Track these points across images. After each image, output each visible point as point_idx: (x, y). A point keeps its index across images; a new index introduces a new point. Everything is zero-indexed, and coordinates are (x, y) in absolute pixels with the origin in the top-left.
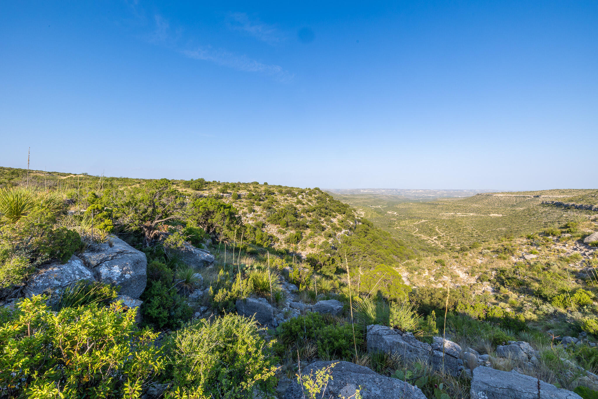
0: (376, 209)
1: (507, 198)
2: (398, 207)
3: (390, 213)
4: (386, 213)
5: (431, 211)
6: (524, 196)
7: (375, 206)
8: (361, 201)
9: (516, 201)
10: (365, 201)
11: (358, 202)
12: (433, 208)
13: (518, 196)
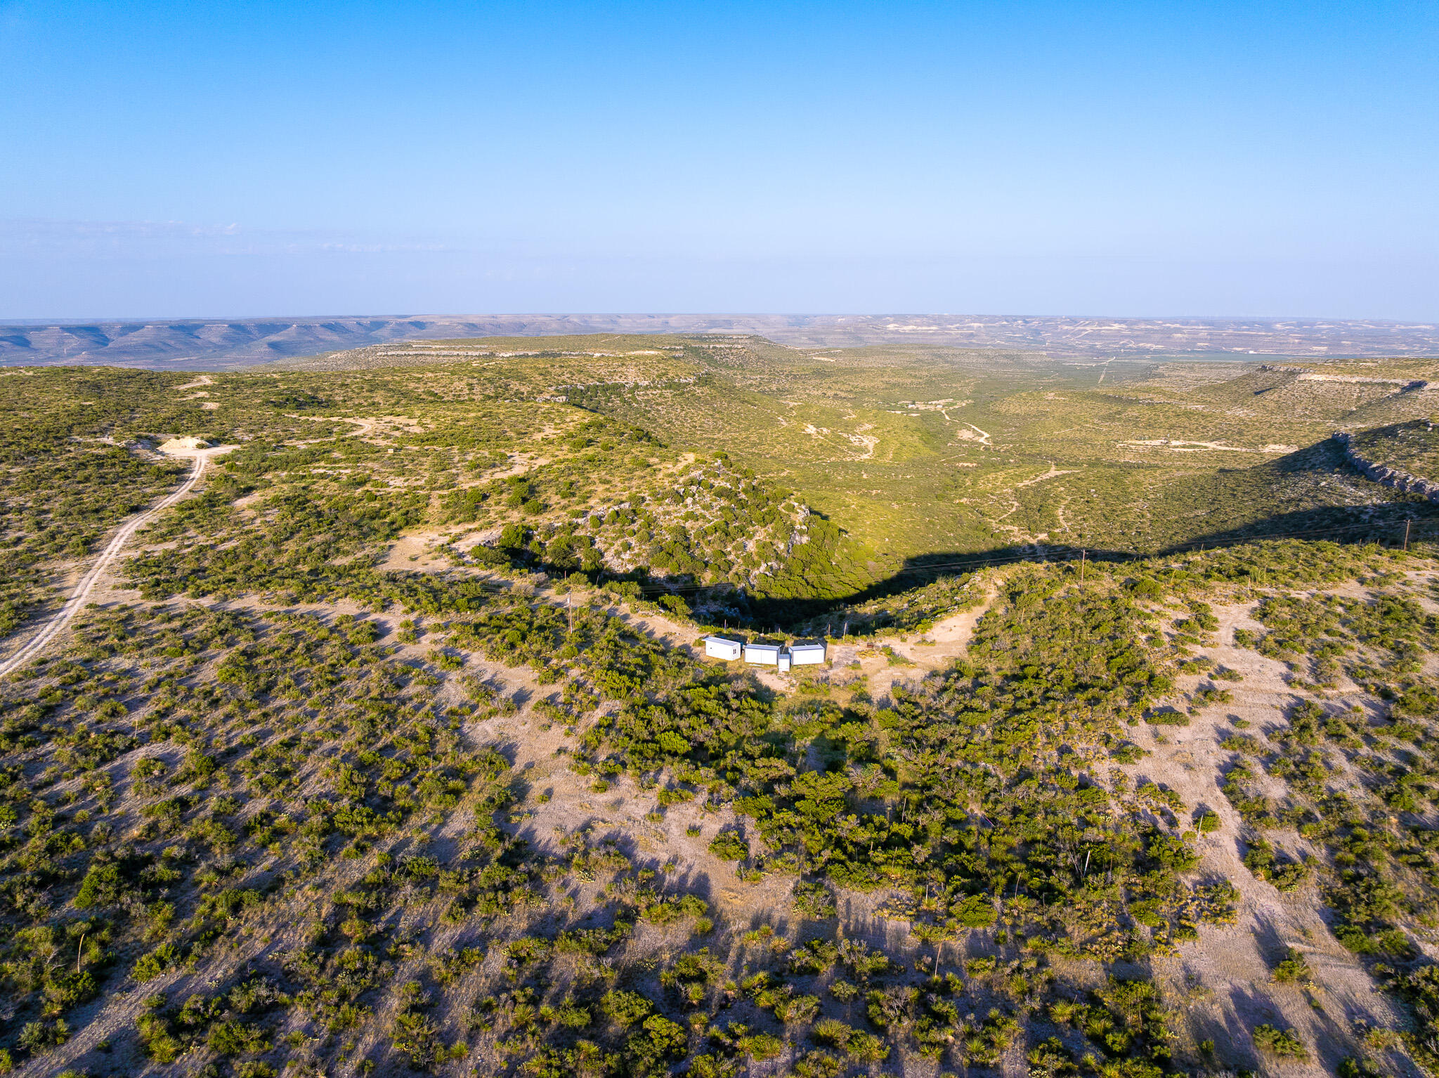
0: (926, 416)
1: (1337, 386)
2: (1003, 409)
3: (965, 435)
4: (952, 436)
5: (1098, 432)
6: (1384, 384)
7: (926, 402)
8: (878, 383)
9: (1359, 398)
10: (893, 380)
11: (867, 384)
12: (1111, 418)
13: (1368, 380)
